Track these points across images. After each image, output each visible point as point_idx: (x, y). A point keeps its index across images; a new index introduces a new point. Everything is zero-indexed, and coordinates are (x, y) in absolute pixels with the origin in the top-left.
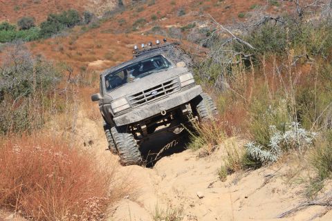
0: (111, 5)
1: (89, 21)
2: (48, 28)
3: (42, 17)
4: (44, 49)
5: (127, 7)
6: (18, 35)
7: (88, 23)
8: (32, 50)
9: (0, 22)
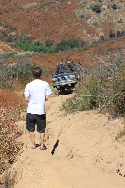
0: (97, 38)
1: (83, 46)
2: (60, 47)
3: (58, 40)
4: (53, 58)
5: (105, 40)
6: (44, 49)
7: (82, 47)
8: (47, 58)
9: (36, 41)
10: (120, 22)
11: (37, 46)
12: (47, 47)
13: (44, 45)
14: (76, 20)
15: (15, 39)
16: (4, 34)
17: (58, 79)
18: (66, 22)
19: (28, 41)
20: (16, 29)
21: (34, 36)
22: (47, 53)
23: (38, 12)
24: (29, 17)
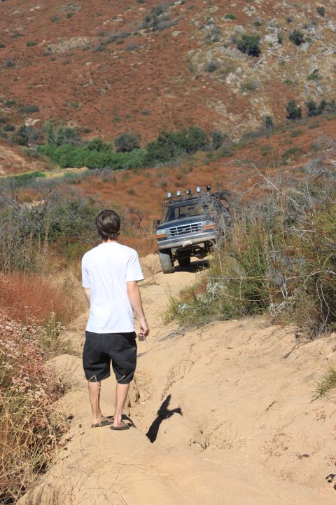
0: (254, 124)
1: (219, 146)
2: (157, 152)
3: (151, 135)
4: (140, 183)
5: (277, 128)
6: (114, 158)
7: (217, 148)
8: (123, 182)
9: (91, 138)
10: (314, 76)
11: (95, 151)
12: (123, 155)
13: (115, 149)
14: (197, 78)
15: (36, 138)
16: (5, 125)
17: (173, 231)
18: (169, 85)
19: (71, 141)
20: (36, 110)
21: (86, 127)
22: (123, 170)
23: (94, 62)
24: (69, 77)
